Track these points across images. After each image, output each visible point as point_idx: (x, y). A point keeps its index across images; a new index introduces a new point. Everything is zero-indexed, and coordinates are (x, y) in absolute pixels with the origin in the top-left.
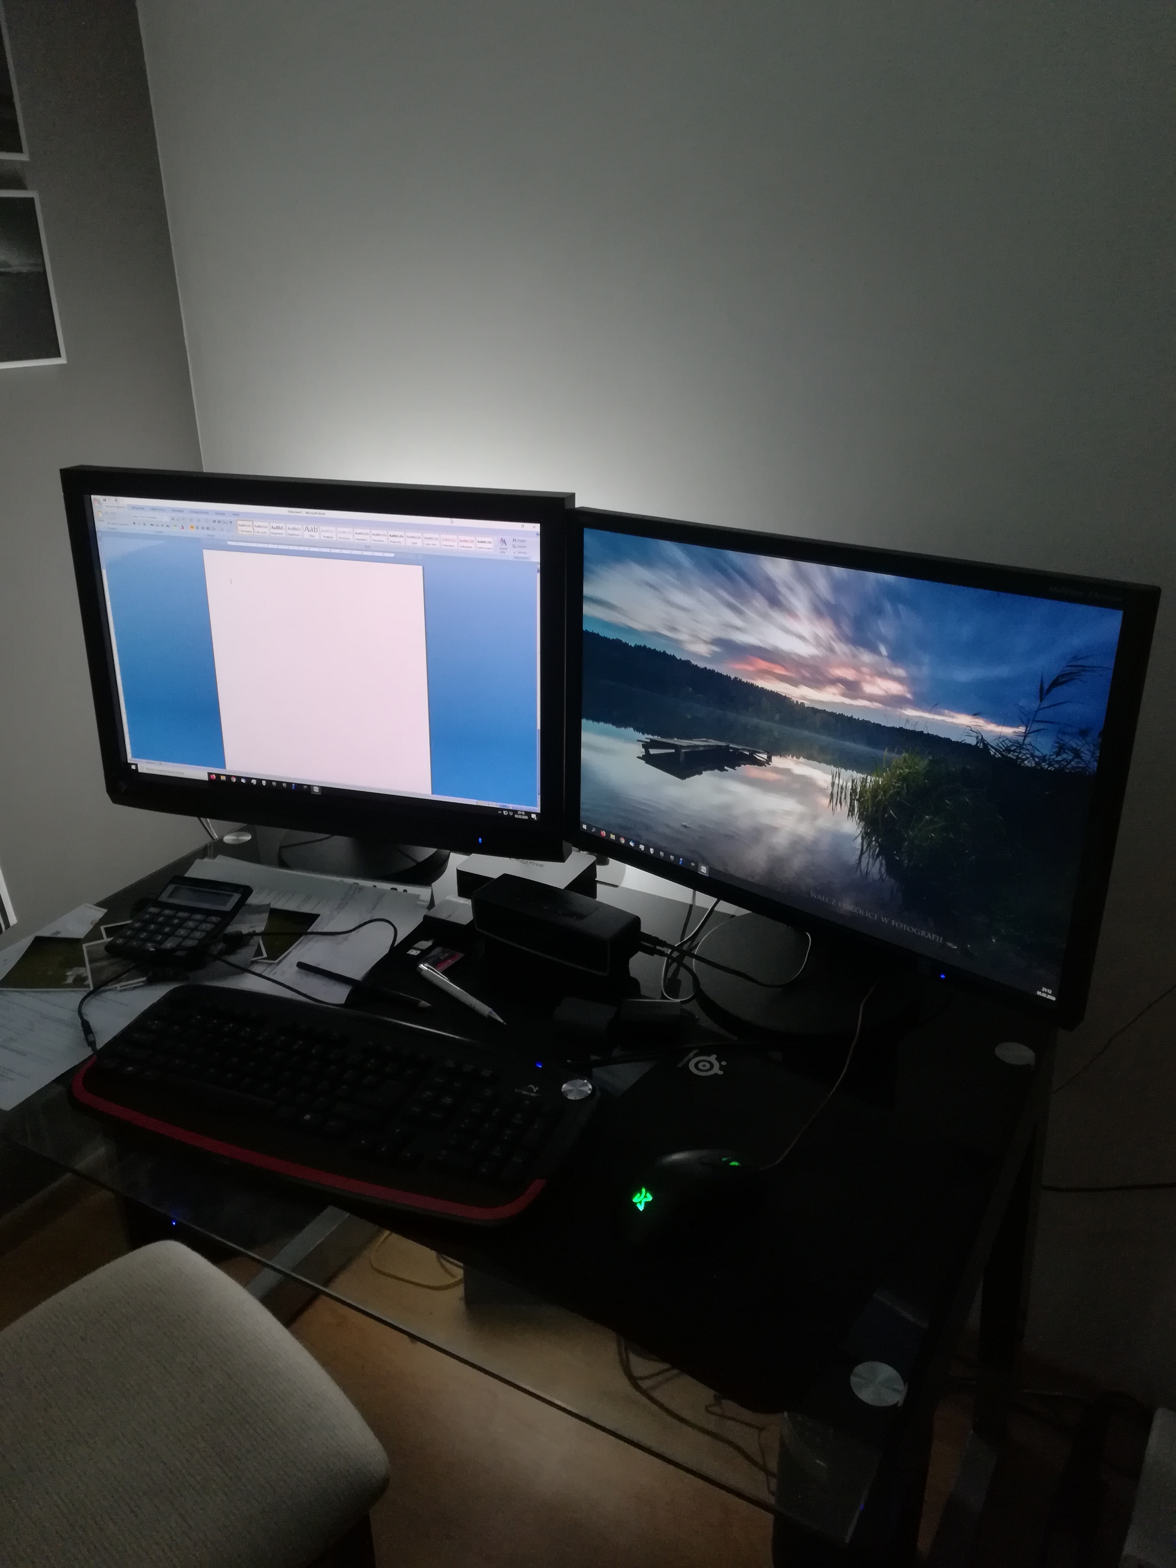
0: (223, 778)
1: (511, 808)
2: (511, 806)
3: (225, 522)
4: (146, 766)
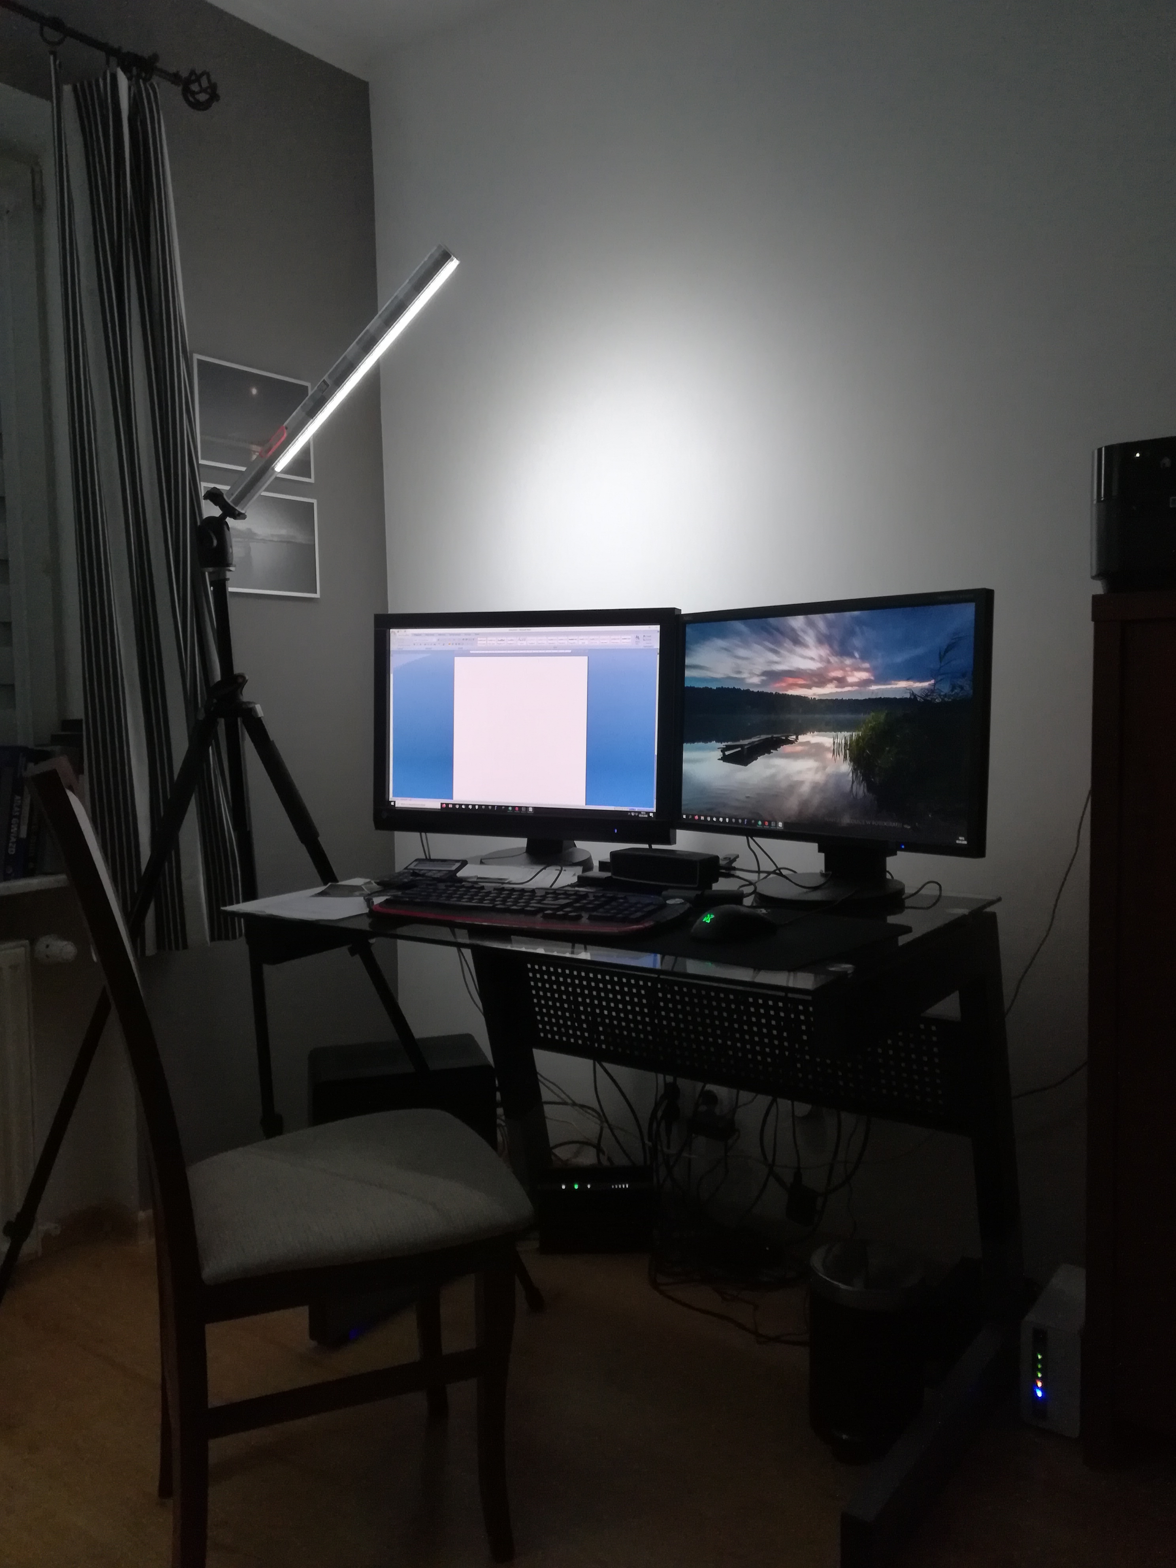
0: (450, 806)
1: (636, 810)
2: (637, 809)
3: (470, 639)
4: (401, 802)
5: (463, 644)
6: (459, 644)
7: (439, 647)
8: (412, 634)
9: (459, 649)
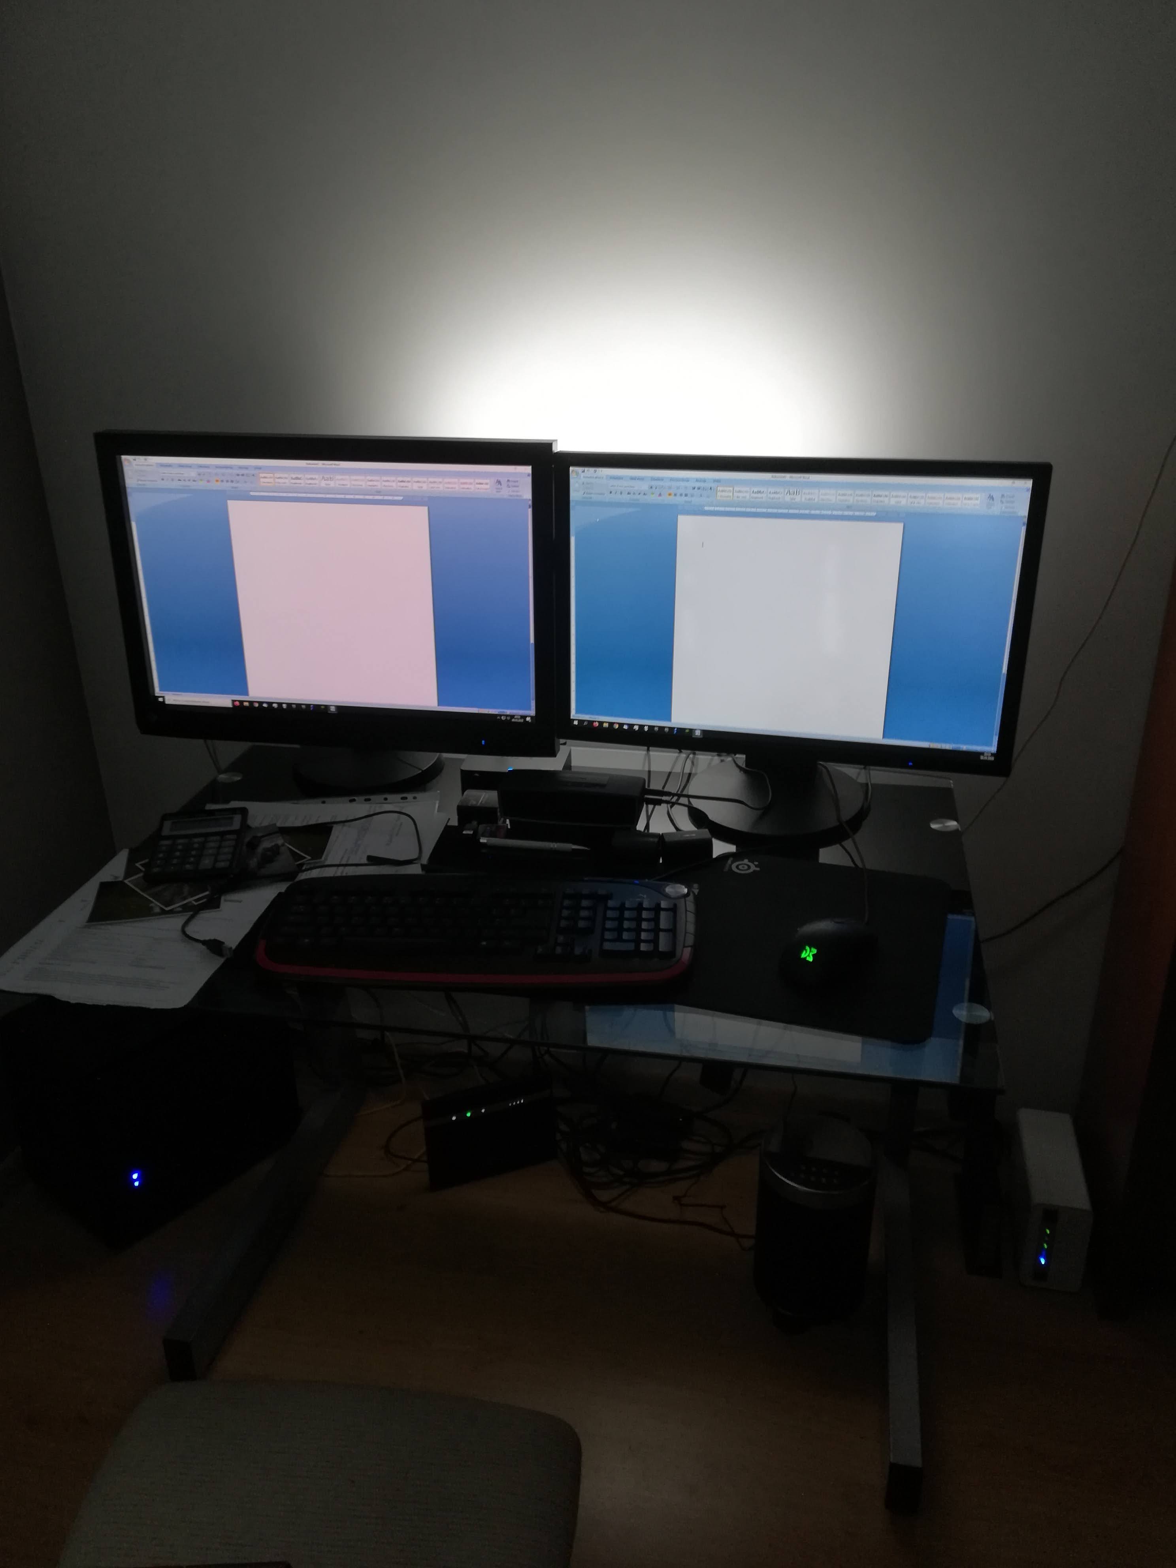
0: (246, 704)
1: (508, 713)
3: (247, 475)
4: (172, 698)
5: (238, 482)
6: (232, 481)
7: (202, 485)
8: (157, 464)
9: (233, 487)
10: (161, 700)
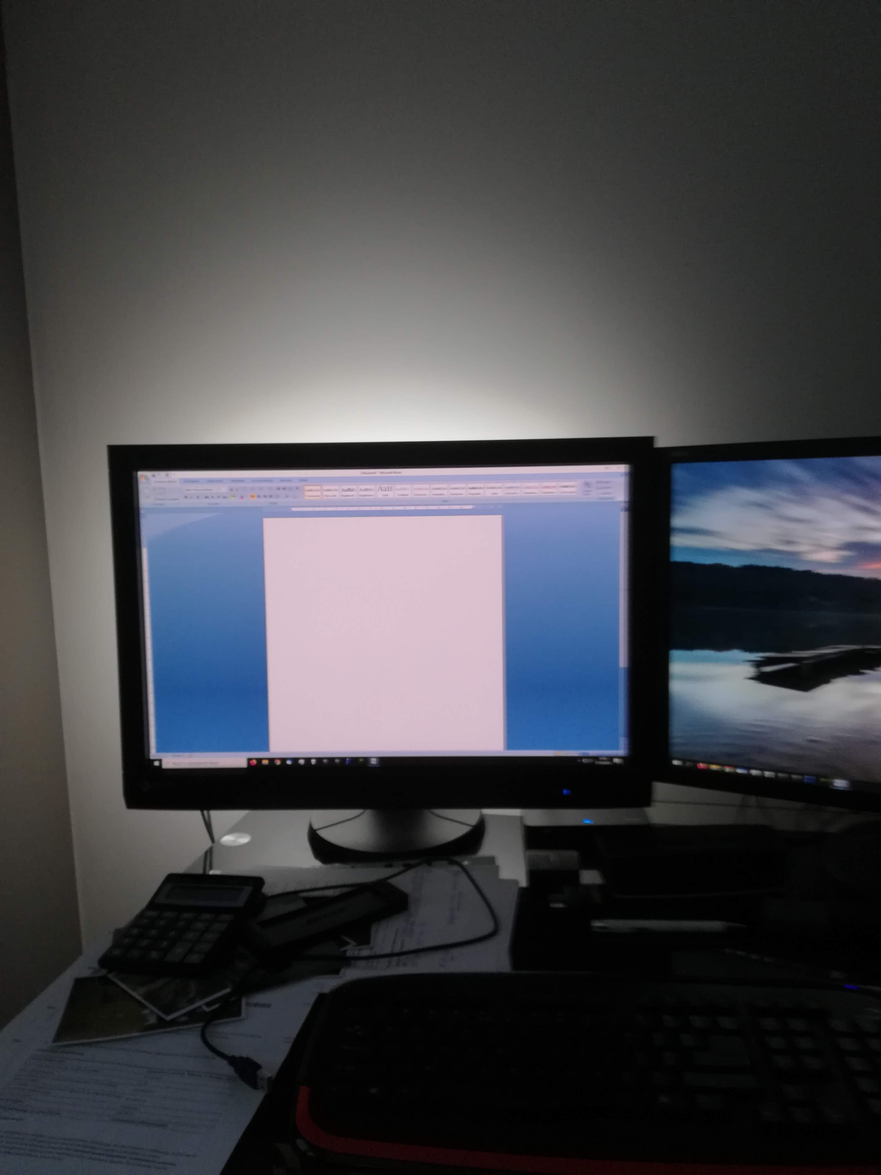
0: (265, 762)
1: (591, 755)
3: (290, 489)
4: (172, 761)
5: (277, 497)
6: (271, 496)
7: (234, 501)
8: (180, 479)
9: (271, 503)
10: (156, 764)
